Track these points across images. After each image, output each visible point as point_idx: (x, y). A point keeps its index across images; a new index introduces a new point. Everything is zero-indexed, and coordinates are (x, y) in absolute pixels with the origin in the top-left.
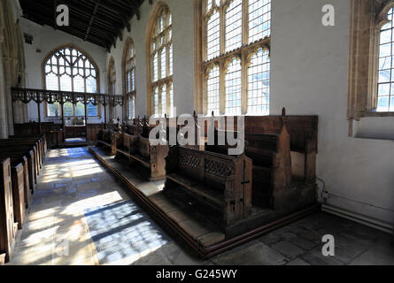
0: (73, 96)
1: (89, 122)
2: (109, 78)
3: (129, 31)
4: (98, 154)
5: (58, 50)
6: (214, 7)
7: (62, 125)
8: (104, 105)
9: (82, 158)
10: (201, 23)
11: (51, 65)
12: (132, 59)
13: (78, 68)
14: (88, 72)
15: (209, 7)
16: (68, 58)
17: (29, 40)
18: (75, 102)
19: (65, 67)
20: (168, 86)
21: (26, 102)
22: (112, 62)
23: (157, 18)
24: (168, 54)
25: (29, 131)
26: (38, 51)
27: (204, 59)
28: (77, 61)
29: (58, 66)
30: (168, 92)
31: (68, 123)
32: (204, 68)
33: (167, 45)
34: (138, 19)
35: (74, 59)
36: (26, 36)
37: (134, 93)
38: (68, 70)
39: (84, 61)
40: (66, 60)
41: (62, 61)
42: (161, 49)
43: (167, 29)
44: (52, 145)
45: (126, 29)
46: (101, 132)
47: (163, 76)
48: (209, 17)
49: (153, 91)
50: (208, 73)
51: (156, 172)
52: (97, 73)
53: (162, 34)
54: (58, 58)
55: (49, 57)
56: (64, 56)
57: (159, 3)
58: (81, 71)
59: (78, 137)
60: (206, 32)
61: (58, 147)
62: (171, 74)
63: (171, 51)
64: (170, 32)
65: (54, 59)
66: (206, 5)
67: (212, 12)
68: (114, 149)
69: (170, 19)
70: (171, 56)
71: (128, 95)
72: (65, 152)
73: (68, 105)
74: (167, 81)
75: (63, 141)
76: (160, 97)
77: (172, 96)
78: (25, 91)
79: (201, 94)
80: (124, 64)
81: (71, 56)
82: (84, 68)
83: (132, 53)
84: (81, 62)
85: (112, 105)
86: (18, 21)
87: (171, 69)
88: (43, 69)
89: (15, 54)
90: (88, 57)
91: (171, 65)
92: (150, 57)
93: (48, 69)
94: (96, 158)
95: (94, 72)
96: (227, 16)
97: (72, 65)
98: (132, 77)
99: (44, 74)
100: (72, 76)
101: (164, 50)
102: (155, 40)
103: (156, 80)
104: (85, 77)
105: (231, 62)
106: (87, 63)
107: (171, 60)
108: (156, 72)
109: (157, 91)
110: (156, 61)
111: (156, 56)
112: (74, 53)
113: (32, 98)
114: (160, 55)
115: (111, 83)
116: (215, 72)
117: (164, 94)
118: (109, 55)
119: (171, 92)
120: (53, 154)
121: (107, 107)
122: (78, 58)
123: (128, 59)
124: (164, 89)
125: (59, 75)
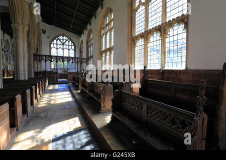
0: (63, 58)
1: (69, 71)
2: (80, 50)
3: (90, 25)
4: (72, 89)
5: (57, 37)
6: (141, 3)
7: (56, 73)
8: (77, 63)
9: (64, 90)
10: (132, 14)
11: (54, 44)
12: (91, 40)
13: (66, 45)
14: (70, 47)
15: (137, 4)
16: (62, 41)
17: (44, 32)
18: (63, 61)
19: (60, 45)
20: (110, 52)
21: (40, 61)
22: (82, 42)
23: (105, 17)
24: (111, 35)
25: (41, 76)
26: (48, 37)
27: (133, 35)
28: (66, 42)
29: (57, 44)
30: (110, 55)
31: (60, 72)
32: (133, 40)
33: (110, 30)
34: (95, 18)
35: (64, 41)
36: (43, 30)
37: (92, 57)
38: (61, 46)
39: (69, 42)
40: (60, 41)
41: (59, 42)
42: (107, 32)
43: (111, 21)
44: (51, 83)
45: (89, 25)
46: (75, 77)
47: (108, 47)
48: (137, 10)
49: (102, 55)
50: (136, 43)
51: (104, 106)
52: (75, 48)
53: (107, 25)
54: (57, 40)
55: (53, 40)
56: (60, 40)
57: (106, 8)
58: (67, 47)
59: (64, 78)
60: (135, 19)
61: (54, 84)
62: (112, 45)
63: (113, 33)
64: (112, 23)
65: (55, 41)
66: (135, 3)
67: (139, 7)
68: (80, 87)
69: (112, 16)
70: (113, 35)
71: (89, 58)
72: (57, 87)
73: (60, 63)
74: (110, 49)
75: (57, 81)
76: (105, 59)
77: (112, 58)
78: (40, 56)
79: (131, 56)
80: (87, 42)
81: (63, 40)
82: (69, 45)
83: (92, 36)
84: (67, 42)
85: (81, 63)
86: (39, 23)
87: (112, 43)
88: (50, 46)
89: (36, 38)
90: (71, 40)
91: (112, 40)
92: (101, 37)
93: (52, 46)
94: (71, 91)
95: (73, 47)
96: (150, 7)
97: (63, 44)
98: (91, 49)
99: (51, 48)
100: (63, 49)
101: (109, 33)
102: (103, 28)
103: (104, 49)
104: (69, 50)
105: (153, 35)
106: (70, 42)
107: (113, 38)
108: (104, 45)
109: (104, 55)
110: (104, 39)
111: (104, 36)
112: (65, 38)
113: (43, 59)
114: (106, 36)
115: (81, 52)
116: (141, 42)
117: (108, 57)
118: (81, 39)
119: (112, 56)
120: (51, 87)
121: (79, 64)
122: (66, 40)
123: (89, 40)
124: (108, 54)
125: (57, 49)
